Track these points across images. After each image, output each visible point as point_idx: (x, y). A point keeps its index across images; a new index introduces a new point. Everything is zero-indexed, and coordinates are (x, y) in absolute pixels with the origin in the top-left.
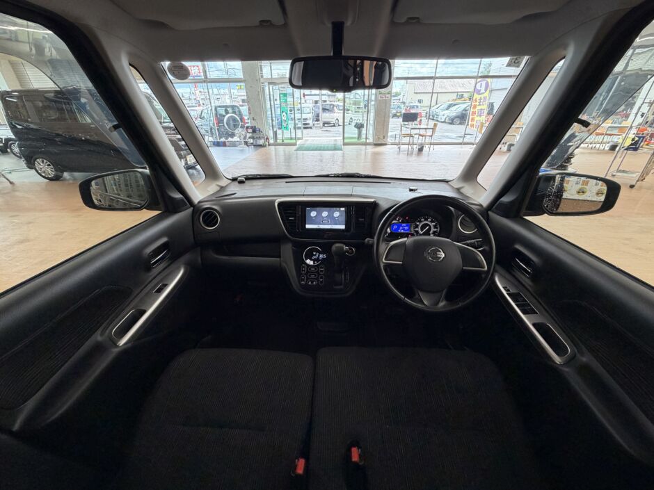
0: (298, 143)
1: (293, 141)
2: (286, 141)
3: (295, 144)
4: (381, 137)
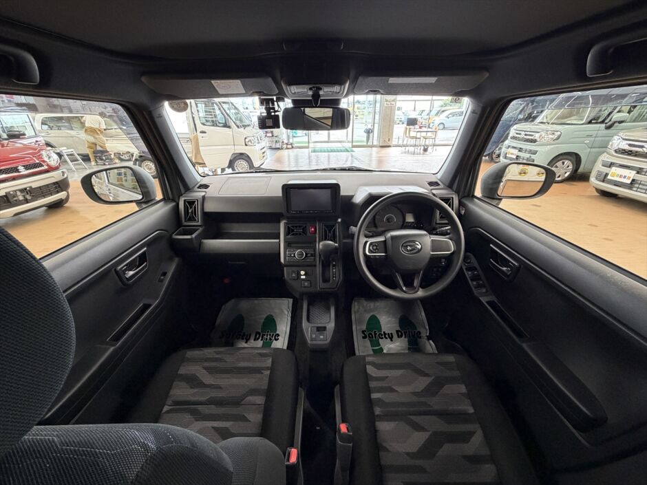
4: (387, 140)
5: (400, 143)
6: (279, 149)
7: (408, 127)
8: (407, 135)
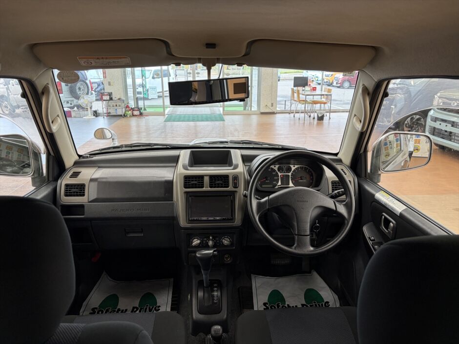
0: (166, 112)
1: (161, 110)
2: (148, 110)
3: (163, 114)
4: (269, 105)
5: (288, 108)
6: (121, 116)
7: (295, 88)
8: (296, 98)
